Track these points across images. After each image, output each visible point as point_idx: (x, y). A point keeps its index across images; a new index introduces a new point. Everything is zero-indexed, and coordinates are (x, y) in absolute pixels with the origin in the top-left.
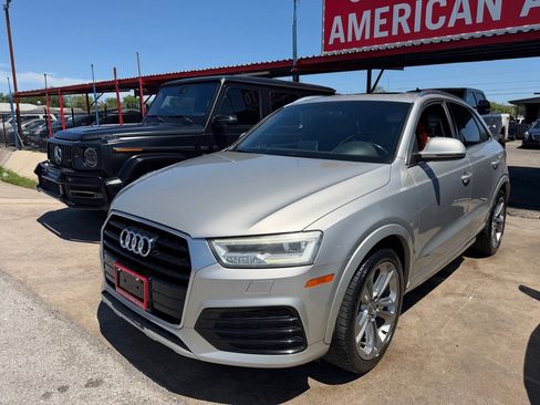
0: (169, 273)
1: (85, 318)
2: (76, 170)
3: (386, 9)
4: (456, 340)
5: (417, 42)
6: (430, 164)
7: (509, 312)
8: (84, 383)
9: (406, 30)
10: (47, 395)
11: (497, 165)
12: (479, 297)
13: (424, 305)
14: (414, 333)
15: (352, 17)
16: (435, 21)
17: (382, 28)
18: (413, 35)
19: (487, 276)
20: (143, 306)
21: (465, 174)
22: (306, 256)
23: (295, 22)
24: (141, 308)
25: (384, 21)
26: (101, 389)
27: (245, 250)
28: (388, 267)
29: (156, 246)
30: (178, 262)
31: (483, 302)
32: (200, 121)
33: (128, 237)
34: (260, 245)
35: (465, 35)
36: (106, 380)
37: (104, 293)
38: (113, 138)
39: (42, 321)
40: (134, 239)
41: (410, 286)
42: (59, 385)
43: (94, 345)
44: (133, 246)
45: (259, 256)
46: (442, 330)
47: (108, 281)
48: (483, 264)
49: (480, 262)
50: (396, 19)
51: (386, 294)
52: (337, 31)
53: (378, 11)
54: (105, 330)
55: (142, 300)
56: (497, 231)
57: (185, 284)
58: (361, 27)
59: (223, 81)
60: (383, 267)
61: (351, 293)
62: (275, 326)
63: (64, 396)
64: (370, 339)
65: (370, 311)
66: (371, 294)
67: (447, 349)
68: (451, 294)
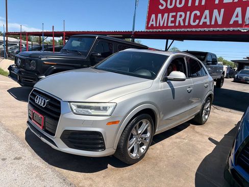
1: (20, 133)
2: (26, 70)
3: (174, 14)
4: (174, 155)
5: (186, 30)
6: (172, 82)
7: (200, 147)
8: (13, 158)
9: (182, 24)
11: (207, 86)
12: (191, 140)
13: (167, 142)
14: (158, 151)
15: (160, 16)
16: (194, 21)
17: (172, 22)
18: (184, 27)
19: (197, 132)
20: (41, 127)
21: (189, 88)
22: (108, 112)
23: (135, 15)
24: (40, 128)
25: (173, 19)
26: (20, 161)
27: (84, 107)
28: (146, 122)
29: (49, 103)
30: (56, 110)
31: (191, 142)
32: (85, 54)
33: (38, 99)
34: (91, 106)
35: (206, 29)
36: (23, 158)
37: (28, 122)
38: (44, 57)
40: (41, 100)
41: (158, 131)
42: (2, 158)
43: (21, 144)
44: (40, 103)
45: (89, 111)
47: (30, 117)
48: (198, 128)
49: (196, 127)
50: (178, 19)
51: (145, 132)
52: (153, 21)
53: (171, 14)
54: (26, 139)
55: (41, 125)
56: (206, 115)
57: (57, 119)
58: (162, 20)
59: (97, 38)
60: (144, 121)
61: (127, 129)
62: (93, 140)
63: (3, 162)
64: (136, 151)
65: (137, 139)
66: (137, 132)
67: (170, 158)
68: (179, 138)
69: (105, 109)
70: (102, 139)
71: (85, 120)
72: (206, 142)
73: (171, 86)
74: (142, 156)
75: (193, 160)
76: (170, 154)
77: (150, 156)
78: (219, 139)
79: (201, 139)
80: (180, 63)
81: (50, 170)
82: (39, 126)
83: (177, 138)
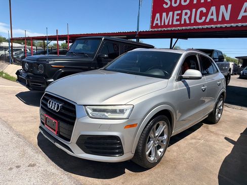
0: (67, 119)
1: (32, 138)
2: (34, 74)
3: (179, 12)
4: (192, 157)
5: (192, 28)
6: (187, 81)
7: (218, 148)
8: (27, 165)
9: (188, 22)
10: (11, 169)
11: (220, 84)
12: (207, 141)
13: (182, 143)
14: (175, 154)
15: (164, 14)
16: (200, 18)
17: (177, 20)
18: (190, 24)
19: (212, 132)
20: (55, 133)
21: (203, 86)
22: (126, 115)
23: (139, 15)
25: (178, 17)
26: (34, 168)
27: (100, 111)
28: (163, 123)
29: (63, 107)
30: (71, 114)
31: (207, 143)
32: (92, 56)
33: (51, 103)
34: (107, 110)
35: (213, 26)
36: (37, 164)
37: (40, 127)
39: (12, 138)
40: (54, 104)
41: (174, 133)
42: (17, 165)
43: (34, 149)
44: (53, 107)
45: (106, 114)
46: (187, 153)
47: (42, 122)
48: (212, 127)
49: (210, 126)
50: (184, 17)
51: (162, 135)
52: (157, 20)
53: (176, 13)
54: (39, 144)
55: (55, 130)
56: (219, 113)
57: (73, 124)
58: (167, 19)
59: (103, 39)
60: (161, 123)
61: (145, 132)
62: (109, 144)
63: (18, 169)
64: (153, 154)
65: (154, 142)
66: (155, 135)
67: (188, 160)
68: (194, 139)
69: (122, 111)
70: (120, 144)
71: (101, 124)
72: (223, 142)
73: (186, 85)
74: (160, 159)
75: (212, 162)
76: (187, 156)
77: (167, 159)
78: (236, 138)
79: (216, 139)
80: (192, 62)
81: (66, 177)
82: (53, 131)
83: (192, 139)
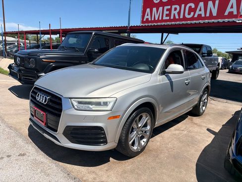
0: (53, 111)
1: (23, 130)
2: (26, 68)
3: (169, 7)
4: (174, 147)
5: (181, 23)
6: (170, 75)
7: (199, 138)
8: (18, 154)
9: (177, 17)
10: (2, 158)
11: (204, 78)
12: (190, 132)
13: (166, 134)
14: (158, 144)
15: (154, 9)
16: (189, 14)
17: (167, 15)
18: (179, 20)
19: (196, 124)
20: (43, 124)
21: (187, 80)
22: (109, 107)
23: (130, 10)
25: (168, 12)
26: (24, 157)
27: (85, 103)
28: (146, 115)
29: (50, 100)
30: (57, 107)
31: (190, 134)
32: (82, 50)
33: (39, 96)
34: (91, 102)
35: (201, 22)
36: (27, 154)
37: (30, 119)
38: (42, 55)
39: (4, 130)
40: (42, 97)
41: (158, 123)
42: (7, 154)
43: (25, 140)
44: (41, 100)
45: (90, 106)
47: (32, 114)
48: (196, 119)
49: (195, 118)
50: (173, 12)
51: (145, 126)
52: (148, 15)
53: (166, 8)
54: (30, 135)
55: (43, 122)
56: (203, 106)
57: (59, 116)
58: (157, 14)
59: (93, 34)
60: (144, 115)
61: (127, 123)
62: (95, 134)
63: (8, 159)
64: (136, 144)
65: (137, 132)
66: (137, 125)
67: (170, 150)
68: (178, 130)
69: (106, 104)
70: (104, 134)
71: (86, 116)
72: (205, 133)
73: (170, 79)
74: (143, 149)
75: (193, 151)
76: (170, 145)
77: (151, 149)
78: (217, 129)
79: (199, 130)
80: (177, 56)
81: (54, 166)
82: (41, 123)
83: (176, 130)
